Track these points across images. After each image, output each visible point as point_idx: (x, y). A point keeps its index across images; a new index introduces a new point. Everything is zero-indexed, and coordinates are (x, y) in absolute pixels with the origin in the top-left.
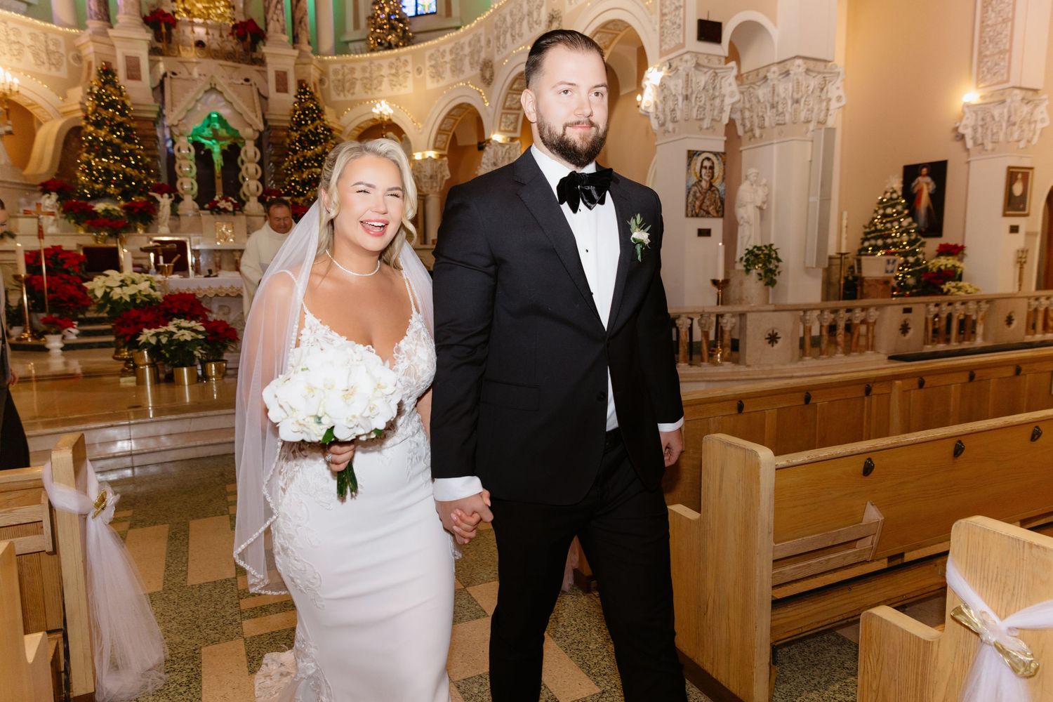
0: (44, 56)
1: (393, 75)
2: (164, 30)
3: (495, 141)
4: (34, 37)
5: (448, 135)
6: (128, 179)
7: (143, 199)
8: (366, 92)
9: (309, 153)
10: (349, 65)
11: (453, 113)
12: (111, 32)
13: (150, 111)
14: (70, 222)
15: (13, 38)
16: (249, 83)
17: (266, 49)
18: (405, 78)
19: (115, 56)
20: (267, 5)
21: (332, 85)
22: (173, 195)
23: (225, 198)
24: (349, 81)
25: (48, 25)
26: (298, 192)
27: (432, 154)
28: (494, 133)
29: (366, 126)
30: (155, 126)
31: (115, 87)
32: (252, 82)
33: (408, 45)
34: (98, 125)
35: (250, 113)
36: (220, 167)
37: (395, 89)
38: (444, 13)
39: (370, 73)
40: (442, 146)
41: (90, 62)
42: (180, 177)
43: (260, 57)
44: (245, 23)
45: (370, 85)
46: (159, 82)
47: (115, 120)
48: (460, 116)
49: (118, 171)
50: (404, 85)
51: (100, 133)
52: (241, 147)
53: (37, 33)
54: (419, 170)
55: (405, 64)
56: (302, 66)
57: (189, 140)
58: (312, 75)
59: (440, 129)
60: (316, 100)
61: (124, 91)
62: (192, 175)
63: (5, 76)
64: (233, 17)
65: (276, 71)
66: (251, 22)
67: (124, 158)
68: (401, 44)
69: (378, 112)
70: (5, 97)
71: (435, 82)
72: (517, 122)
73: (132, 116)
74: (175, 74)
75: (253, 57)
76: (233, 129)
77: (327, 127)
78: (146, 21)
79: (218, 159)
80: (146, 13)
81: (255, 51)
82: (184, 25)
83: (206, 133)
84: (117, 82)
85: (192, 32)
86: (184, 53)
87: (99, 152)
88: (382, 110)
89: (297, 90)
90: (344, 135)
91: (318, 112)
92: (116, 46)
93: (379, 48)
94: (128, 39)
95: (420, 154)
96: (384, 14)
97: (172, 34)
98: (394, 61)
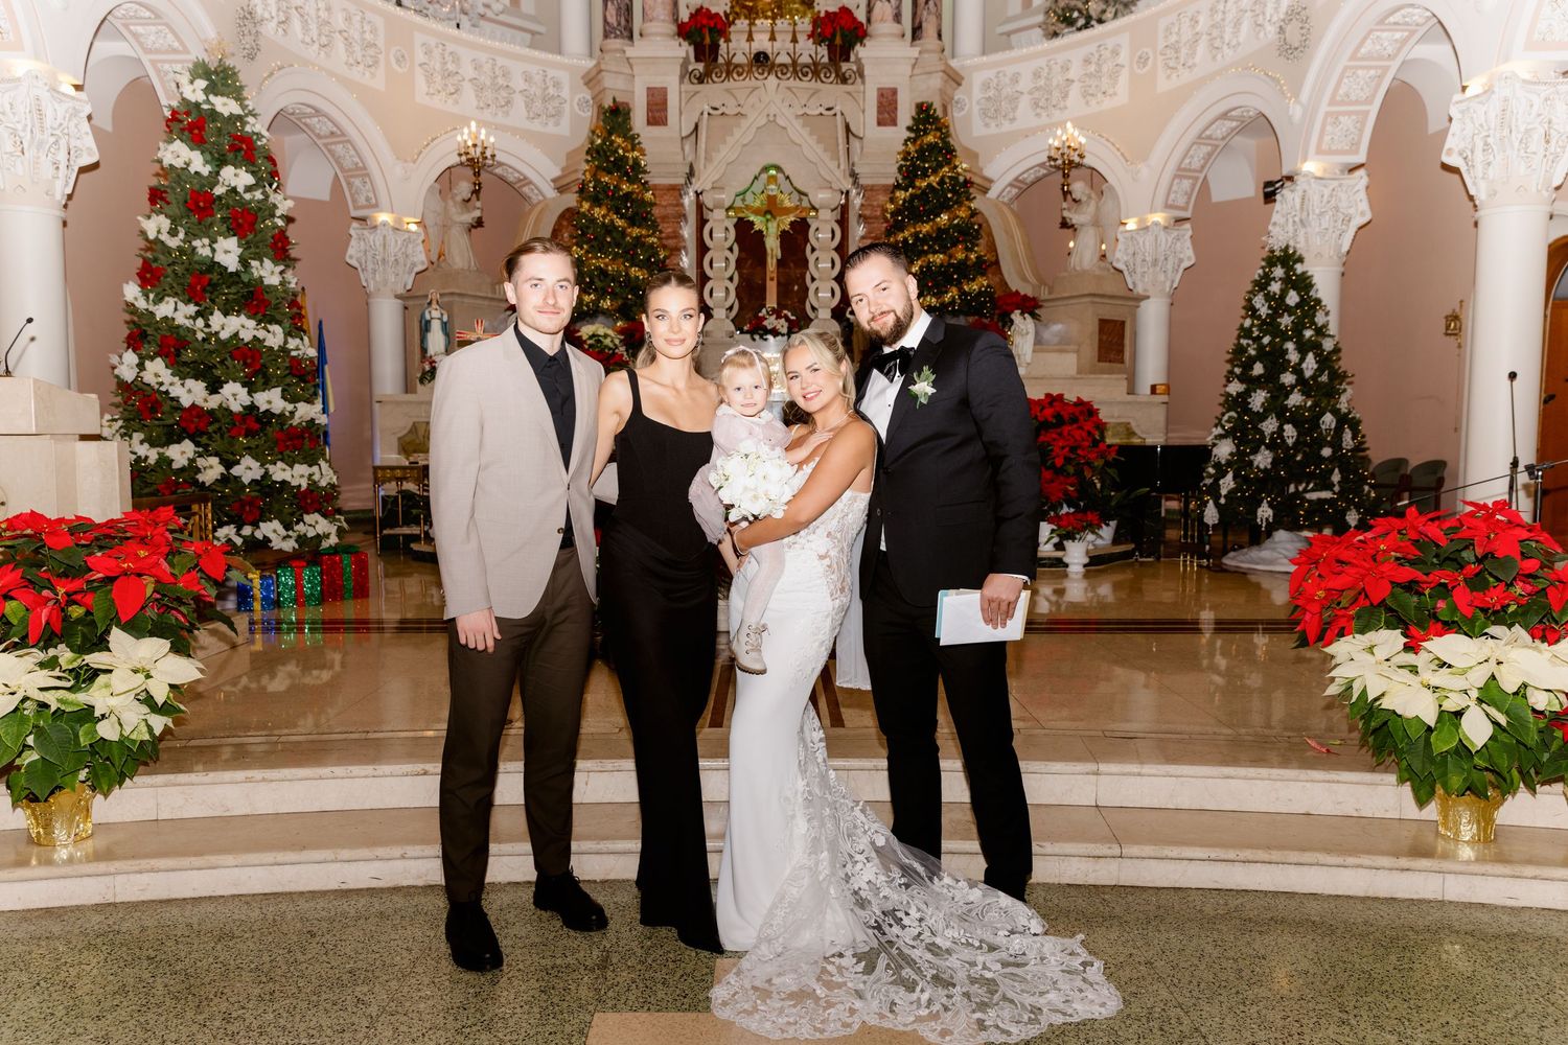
0: (538, 104)
1: (1090, 75)
2: (708, 41)
3: (1305, 175)
4: (528, 78)
5: (1197, 178)
6: (633, 285)
8: (1038, 115)
9: (926, 228)
10: (1010, 70)
11: (1208, 133)
12: (630, 52)
13: (676, 175)
15: (501, 81)
16: (832, 112)
17: (861, 51)
18: (1114, 76)
19: (633, 92)
21: (976, 109)
23: (777, 313)
24: (1006, 98)
25: (549, 56)
27: (1159, 217)
28: (1305, 159)
29: (1030, 177)
30: (681, 196)
31: (625, 138)
32: (837, 109)
33: (1123, 15)
34: (596, 201)
35: (827, 160)
36: (775, 261)
37: (1093, 102)
39: (1047, 79)
40: (1181, 201)
41: (600, 107)
42: (709, 279)
43: (855, 68)
44: (834, 13)
45: (1047, 100)
46: (693, 127)
47: (622, 190)
48: (1223, 138)
49: (619, 272)
50: (1111, 91)
51: (598, 212)
52: (809, 226)
53: (534, 69)
54: (1131, 251)
55: (1115, 53)
56: (924, 77)
57: (728, 217)
58: (942, 92)
59: (1179, 169)
60: (943, 129)
61: (639, 143)
62: (728, 274)
63: (479, 132)
64: (817, 9)
65: (879, 89)
66: (845, 11)
67: (630, 251)
68: (1109, 15)
69: (1056, 144)
70: (476, 165)
71: (1174, 76)
72: (1361, 131)
73: (646, 182)
74: (716, 109)
75: (843, 70)
76: (801, 193)
77: (961, 179)
78: (684, 31)
79: (774, 247)
80: (685, 16)
81: (847, 60)
82: (738, 32)
83: (757, 204)
84: (631, 129)
85: (750, 39)
86: (735, 75)
87: (595, 243)
88: (1064, 138)
89: (913, 118)
90: (992, 194)
91: (945, 152)
92: (635, 72)
93: (1067, 30)
94: (654, 60)
95: (1135, 220)
97: (719, 46)
98: (1092, 50)
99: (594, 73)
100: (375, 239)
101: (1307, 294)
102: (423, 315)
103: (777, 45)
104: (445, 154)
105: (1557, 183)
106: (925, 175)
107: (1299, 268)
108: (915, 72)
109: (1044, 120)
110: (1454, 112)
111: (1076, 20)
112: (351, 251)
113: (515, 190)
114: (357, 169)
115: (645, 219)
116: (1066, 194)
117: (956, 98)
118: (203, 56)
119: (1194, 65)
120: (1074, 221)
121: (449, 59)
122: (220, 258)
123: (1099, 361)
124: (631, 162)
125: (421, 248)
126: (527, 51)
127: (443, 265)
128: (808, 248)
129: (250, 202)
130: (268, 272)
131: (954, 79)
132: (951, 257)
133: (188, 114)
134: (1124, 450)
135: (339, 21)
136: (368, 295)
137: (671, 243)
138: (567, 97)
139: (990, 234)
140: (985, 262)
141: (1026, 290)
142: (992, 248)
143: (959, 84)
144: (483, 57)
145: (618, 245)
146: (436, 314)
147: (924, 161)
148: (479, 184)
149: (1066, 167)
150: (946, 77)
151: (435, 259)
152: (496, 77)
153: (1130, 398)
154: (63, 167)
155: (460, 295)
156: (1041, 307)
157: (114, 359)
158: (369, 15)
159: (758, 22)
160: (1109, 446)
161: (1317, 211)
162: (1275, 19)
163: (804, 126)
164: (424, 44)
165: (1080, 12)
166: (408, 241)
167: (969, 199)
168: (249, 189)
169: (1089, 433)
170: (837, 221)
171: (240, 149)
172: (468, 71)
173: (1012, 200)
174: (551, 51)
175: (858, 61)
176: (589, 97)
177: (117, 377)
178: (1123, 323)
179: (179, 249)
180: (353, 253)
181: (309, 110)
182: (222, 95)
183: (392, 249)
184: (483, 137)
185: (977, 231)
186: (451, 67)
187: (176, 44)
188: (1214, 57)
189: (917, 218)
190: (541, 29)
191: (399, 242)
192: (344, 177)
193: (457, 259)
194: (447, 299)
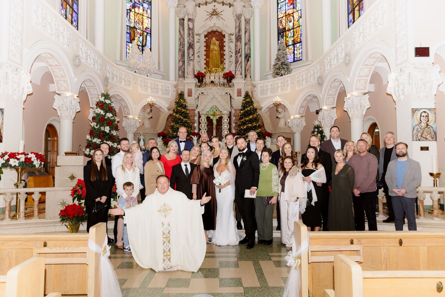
0: (164, 92)
1: (282, 86)
2: (201, 79)
3: (323, 109)
4: (162, 86)
5: (305, 108)
8: (272, 94)
9: (247, 119)
10: (266, 84)
11: (306, 99)
12: (184, 82)
13: (194, 107)
15: (156, 87)
16: (227, 94)
17: (233, 81)
18: (287, 86)
19: (185, 90)
20: (235, 66)
21: (259, 92)
22: (198, 136)
24: (265, 90)
25: (167, 81)
26: (242, 133)
27: (298, 116)
28: (323, 106)
29: (271, 106)
30: (195, 111)
31: (183, 100)
32: (228, 94)
33: (289, 74)
34: (177, 113)
35: (226, 105)
36: (215, 125)
37: (283, 91)
38: (305, 60)
39: (274, 86)
40: (302, 112)
41: (177, 92)
42: (201, 130)
44: (228, 73)
45: (274, 91)
46: (198, 96)
47: (182, 111)
48: (310, 100)
50: (287, 89)
51: (177, 115)
52: (223, 118)
53: (163, 84)
54: (292, 123)
55: (287, 81)
56: (247, 86)
57: (205, 116)
58: (251, 89)
59: (301, 106)
60: (250, 98)
61: (186, 101)
62: (205, 129)
63: (152, 99)
64: (224, 71)
65: (237, 89)
66: (230, 72)
67: (184, 124)
68: (286, 73)
69: (275, 101)
70: (151, 106)
71: (299, 87)
72: (334, 101)
73: (188, 109)
74: (202, 93)
75: (230, 85)
76: (220, 111)
77: (255, 108)
78: (196, 76)
79: (215, 123)
80: (196, 74)
81: (231, 82)
82: (207, 76)
83: (211, 113)
84: (184, 98)
85: (210, 78)
86: (207, 86)
87: (176, 122)
88: (276, 100)
89: (244, 95)
90: (263, 110)
91: (251, 103)
92: (185, 86)
93: (278, 76)
94: (189, 83)
95: (293, 116)
96: (280, 63)
97: (203, 79)
98: (283, 81)
99: (176, 85)
100: (129, 121)
101: (322, 134)
102: (139, 138)
103: (216, 79)
104: (144, 102)
105: (364, 114)
106: (247, 108)
107: (320, 129)
109: (273, 95)
110: (345, 100)
112: (123, 124)
113: (159, 110)
114: (126, 106)
115: (187, 117)
116: (277, 111)
117: (255, 90)
118: (103, 92)
119: (303, 85)
120: (279, 117)
122: (106, 130)
124: (184, 105)
125: (138, 123)
126: (162, 80)
127: (143, 127)
128: (222, 123)
129: (112, 119)
130: (114, 133)
131: (254, 86)
132: (253, 125)
133: (100, 103)
135: (123, 77)
136: (127, 133)
137: (193, 121)
138: (171, 90)
139: (262, 119)
140: (261, 125)
141: (270, 131)
142: (262, 122)
144: (153, 82)
145: (181, 123)
146: (142, 137)
147: (247, 104)
148: (152, 110)
149: (277, 105)
150: (252, 86)
151: (141, 125)
152: (155, 86)
154: (74, 112)
155: (147, 133)
156: (272, 135)
157: (84, 150)
158: (129, 75)
159: (212, 74)
161: (326, 117)
162: (317, 77)
163: (221, 98)
164: (140, 80)
165: (280, 73)
166: (136, 121)
167: (257, 112)
168: (111, 117)
170: (228, 117)
171: (110, 109)
172: (149, 85)
173: (267, 111)
174: (167, 80)
175: (233, 83)
176: (175, 90)
177: (85, 153)
178: (290, 138)
179: (98, 129)
182: (107, 99)
183: (132, 123)
184: (153, 100)
185: (259, 119)
186: (146, 84)
187: (93, 85)
188: (306, 84)
189: (245, 116)
190: (165, 74)
191: (134, 122)
192: (123, 108)
193: (146, 125)
194: (144, 134)
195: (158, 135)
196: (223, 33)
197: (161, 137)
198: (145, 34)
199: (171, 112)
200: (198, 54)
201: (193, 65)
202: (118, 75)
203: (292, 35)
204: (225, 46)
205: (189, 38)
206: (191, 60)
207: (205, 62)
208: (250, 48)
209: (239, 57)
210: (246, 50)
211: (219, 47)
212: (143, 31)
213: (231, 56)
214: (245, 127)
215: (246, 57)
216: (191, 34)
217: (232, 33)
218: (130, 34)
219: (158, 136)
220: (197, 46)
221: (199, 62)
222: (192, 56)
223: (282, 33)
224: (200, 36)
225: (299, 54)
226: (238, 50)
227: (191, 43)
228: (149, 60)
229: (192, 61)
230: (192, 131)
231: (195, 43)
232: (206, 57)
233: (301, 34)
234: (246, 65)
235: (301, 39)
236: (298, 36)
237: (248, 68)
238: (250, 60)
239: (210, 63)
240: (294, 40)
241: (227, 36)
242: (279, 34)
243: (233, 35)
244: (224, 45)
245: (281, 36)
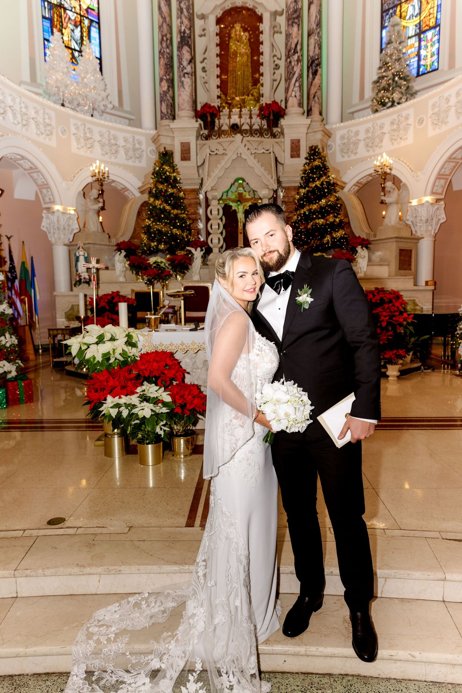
0: (131, 152)
1: (394, 130)
2: (209, 119)
4: (126, 140)
5: (447, 179)
6: (174, 237)
7: (183, 253)
8: (368, 151)
9: (315, 207)
10: (354, 129)
11: (454, 156)
12: (173, 126)
13: (195, 184)
14: (133, 273)
15: (113, 142)
16: (269, 152)
17: (283, 122)
18: (406, 129)
19: (174, 145)
20: (287, 86)
21: (338, 149)
22: (204, 248)
24: (352, 143)
25: (136, 129)
26: (303, 241)
27: (429, 199)
29: (364, 181)
30: (198, 194)
31: (170, 167)
32: (271, 150)
33: (410, 100)
34: (156, 197)
35: (266, 175)
37: (395, 143)
38: (446, 68)
39: (373, 133)
40: (440, 191)
41: (159, 152)
42: (211, 234)
43: (280, 130)
44: (270, 104)
45: (372, 143)
46: (202, 162)
47: (168, 192)
49: (167, 232)
50: (405, 137)
51: (158, 203)
53: (129, 136)
54: (414, 215)
55: (407, 118)
56: (313, 134)
57: (219, 204)
58: (322, 141)
59: (439, 174)
60: (323, 159)
61: (177, 169)
62: (220, 232)
63: (100, 166)
64: (261, 103)
65: (291, 140)
66: (275, 102)
67: (173, 221)
68: (403, 100)
69: (378, 164)
70: (100, 182)
71: (437, 128)
73: (180, 188)
74: (213, 152)
75: (274, 131)
76: (254, 191)
77: (332, 182)
78: (199, 115)
79: (242, 217)
80: (199, 108)
81: (277, 126)
82: (224, 115)
83: (233, 197)
84: (173, 162)
85: (230, 118)
86: (223, 136)
87: (156, 218)
88: (382, 161)
89: (308, 153)
90: (346, 190)
91: (323, 170)
92: (175, 135)
93: (382, 108)
94: (183, 129)
95: (416, 200)
96: (390, 73)
97: (215, 122)
98: (396, 118)
99: (156, 136)
100: (54, 218)
102: (75, 254)
103: (243, 120)
104: (86, 177)
106: (314, 181)
108: (309, 131)
109: (371, 153)
111: (387, 103)
112: (43, 224)
113: (121, 193)
114: (45, 185)
115: (181, 206)
116: (384, 188)
117: (328, 144)
119: (447, 122)
120: (387, 202)
121: (87, 131)
123: (400, 269)
124: (173, 178)
125: (76, 222)
126: (125, 127)
127: (86, 230)
131: (328, 134)
132: (327, 220)
134: (416, 316)
135: (32, 113)
136: (51, 244)
137: (193, 216)
138: (145, 149)
139: (345, 209)
140: (343, 222)
141: (364, 236)
142: (346, 216)
143: (330, 137)
144: (104, 130)
145: (167, 219)
147: (313, 173)
148: (103, 191)
149: (383, 175)
150: (323, 133)
151: (82, 226)
152: (110, 140)
153: (415, 288)
155: (93, 244)
156: (371, 244)
158: (47, 111)
159: (233, 110)
160: (409, 315)
163: (255, 159)
164: (75, 124)
165: (389, 99)
166: (70, 218)
169: (398, 308)
172: (97, 137)
173: (355, 191)
174: (137, 127)
175: (282, 127)
176: (154, 149)
178: (411, 251)
180: (44, 224)
181: (18, 157)
183: (62, 223)
184: (102, 168)
185: (340, 208)
186: (88, 135)
189: (310, 202)
190: (133, 117)
191: (65, 219)
192: (40, 189)
193: (92, 227)
194: (87, 246)
195: (116, 248)
196: (259, 11)
197: (124, 253)
198: (86, 22)
199: (146, 197)
200: (204, 65)
201: (190, 87)
202: (17, 107)
203: (417, 11)
204: (262, 43)
205: (179, 20)
206: (186, 75)
207: (219, 82)
208: (319, 42)
209: (296, 63)
210: (312, 47)
211: (250, 46)
212: (80, 15)
213: (277, 67)
214: (309, 226)
215: (311, 65)
216: (185, 10)
217: (279, 10)
218: (51, 20)
219: (115, 250)
220: (200, 43)
221: (206, 83)
222: (189, 64)
223: (392, 8)
224: (206, 20)
225: (432, 57)
226: (293, 46)
227: (184, 32)
228: (92, 78)
229: (190, 76)
230: (192, 239)
231: (197, 39)
232: (220, 69)
233: (439, 6)
234: (310, 85)
235: (439, 17)
236: (431, 11)
237: (316, 93)
238: (319, 72)
239: (229, 85)
240: (420, 23)
241: (266, 18)
242: (384, 12)
243: (281, 14)
244: (261, 40)
245: (388, 16)
